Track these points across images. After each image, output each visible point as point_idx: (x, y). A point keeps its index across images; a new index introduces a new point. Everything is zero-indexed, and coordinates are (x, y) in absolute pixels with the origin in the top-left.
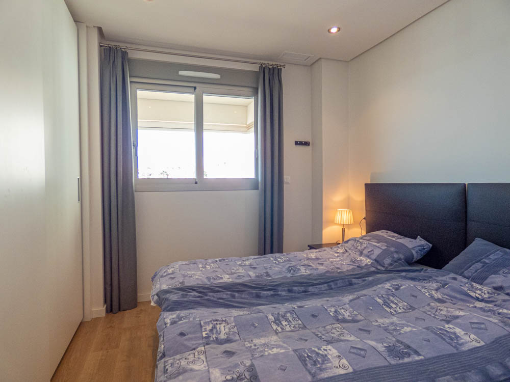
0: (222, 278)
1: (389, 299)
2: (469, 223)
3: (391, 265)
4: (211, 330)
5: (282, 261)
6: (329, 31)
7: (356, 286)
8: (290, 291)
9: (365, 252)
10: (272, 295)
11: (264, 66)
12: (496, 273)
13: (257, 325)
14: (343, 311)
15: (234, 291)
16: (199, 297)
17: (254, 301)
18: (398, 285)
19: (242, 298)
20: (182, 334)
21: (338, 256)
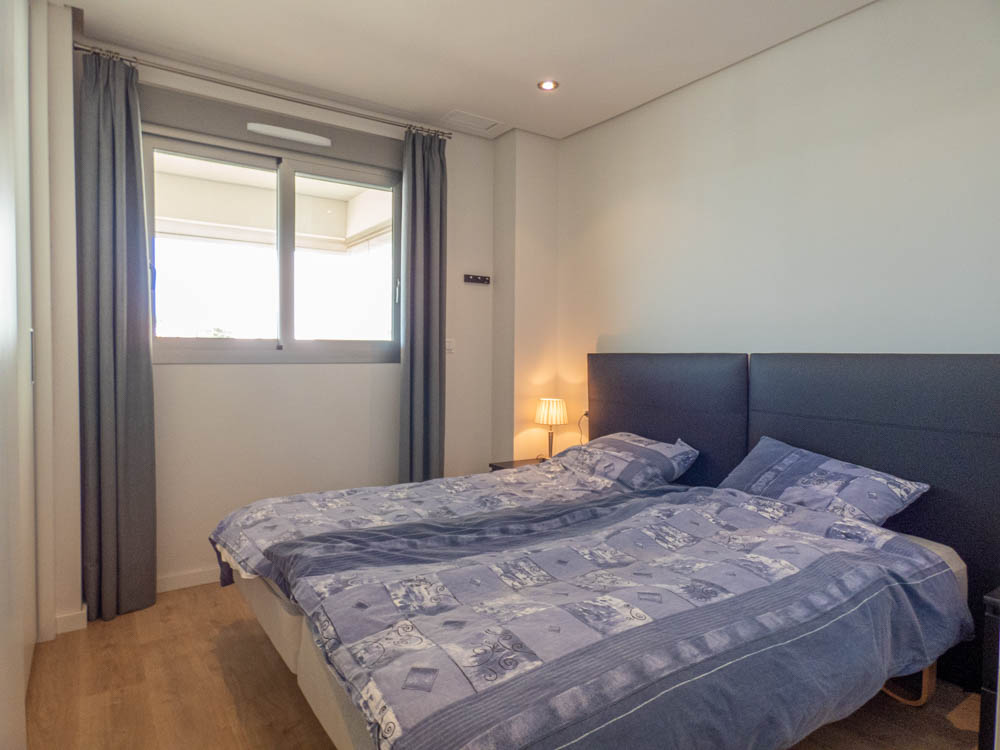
0: (370, 521)
1: (661, 530)
2: (752, 414)
3: (644, 485)
4: (406, 596)
5: (461, 489)
6: (539, 85)
7: (604, 518)
8: (504, 531)
9: (600, 468)
10: (478, 540)
11: (414, 131)
12: (793, 483)
13: (479, 581)
14: (600, 552)
15: (412, 537)
16: (356, 549)
17: (450, 550)
18: (669, 510)
19: (429, 547)
20: (361, 606)
21: (553, 478)
